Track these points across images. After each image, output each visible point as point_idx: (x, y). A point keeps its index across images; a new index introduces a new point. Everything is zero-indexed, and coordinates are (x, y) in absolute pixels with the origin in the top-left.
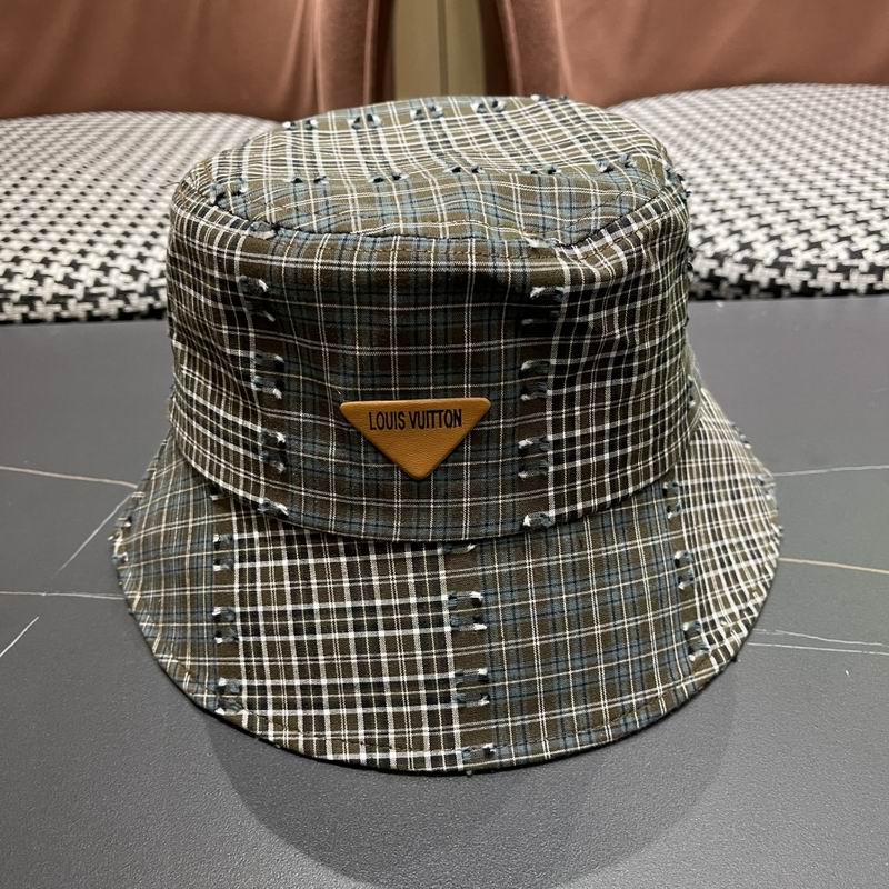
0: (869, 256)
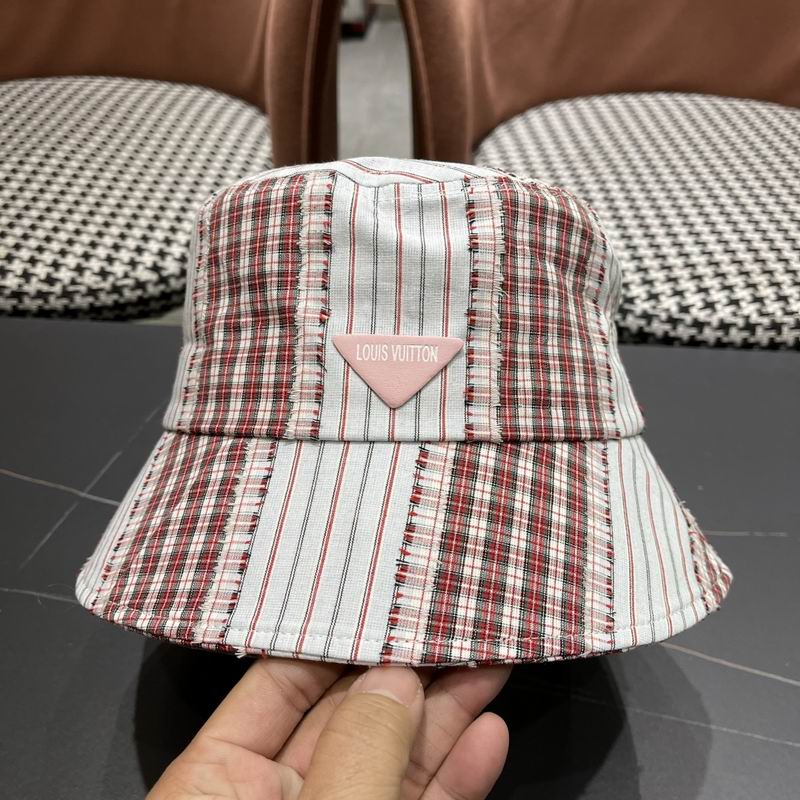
0: (694, 311)
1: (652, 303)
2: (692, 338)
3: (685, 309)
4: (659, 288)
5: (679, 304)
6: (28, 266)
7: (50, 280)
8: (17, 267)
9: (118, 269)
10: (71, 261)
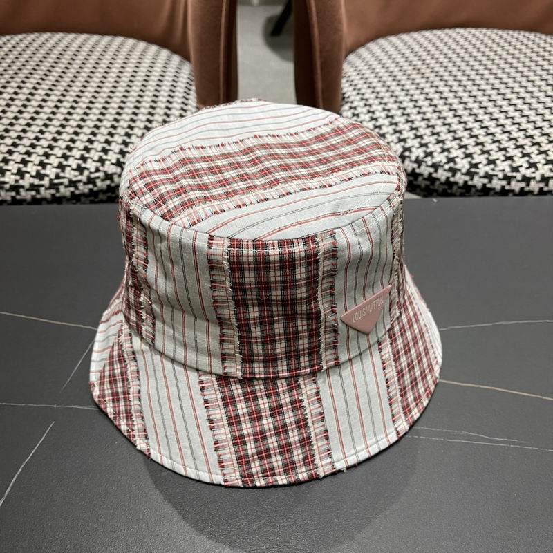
1: (492, 166)
2: (522, 189)
3: (516, 169)
4: (494, 156)
5: (511, 166)
6: (21, 166)
7: (40, 176)
8: (13, 167)
9: (91, 165)
10: (54, 161)
